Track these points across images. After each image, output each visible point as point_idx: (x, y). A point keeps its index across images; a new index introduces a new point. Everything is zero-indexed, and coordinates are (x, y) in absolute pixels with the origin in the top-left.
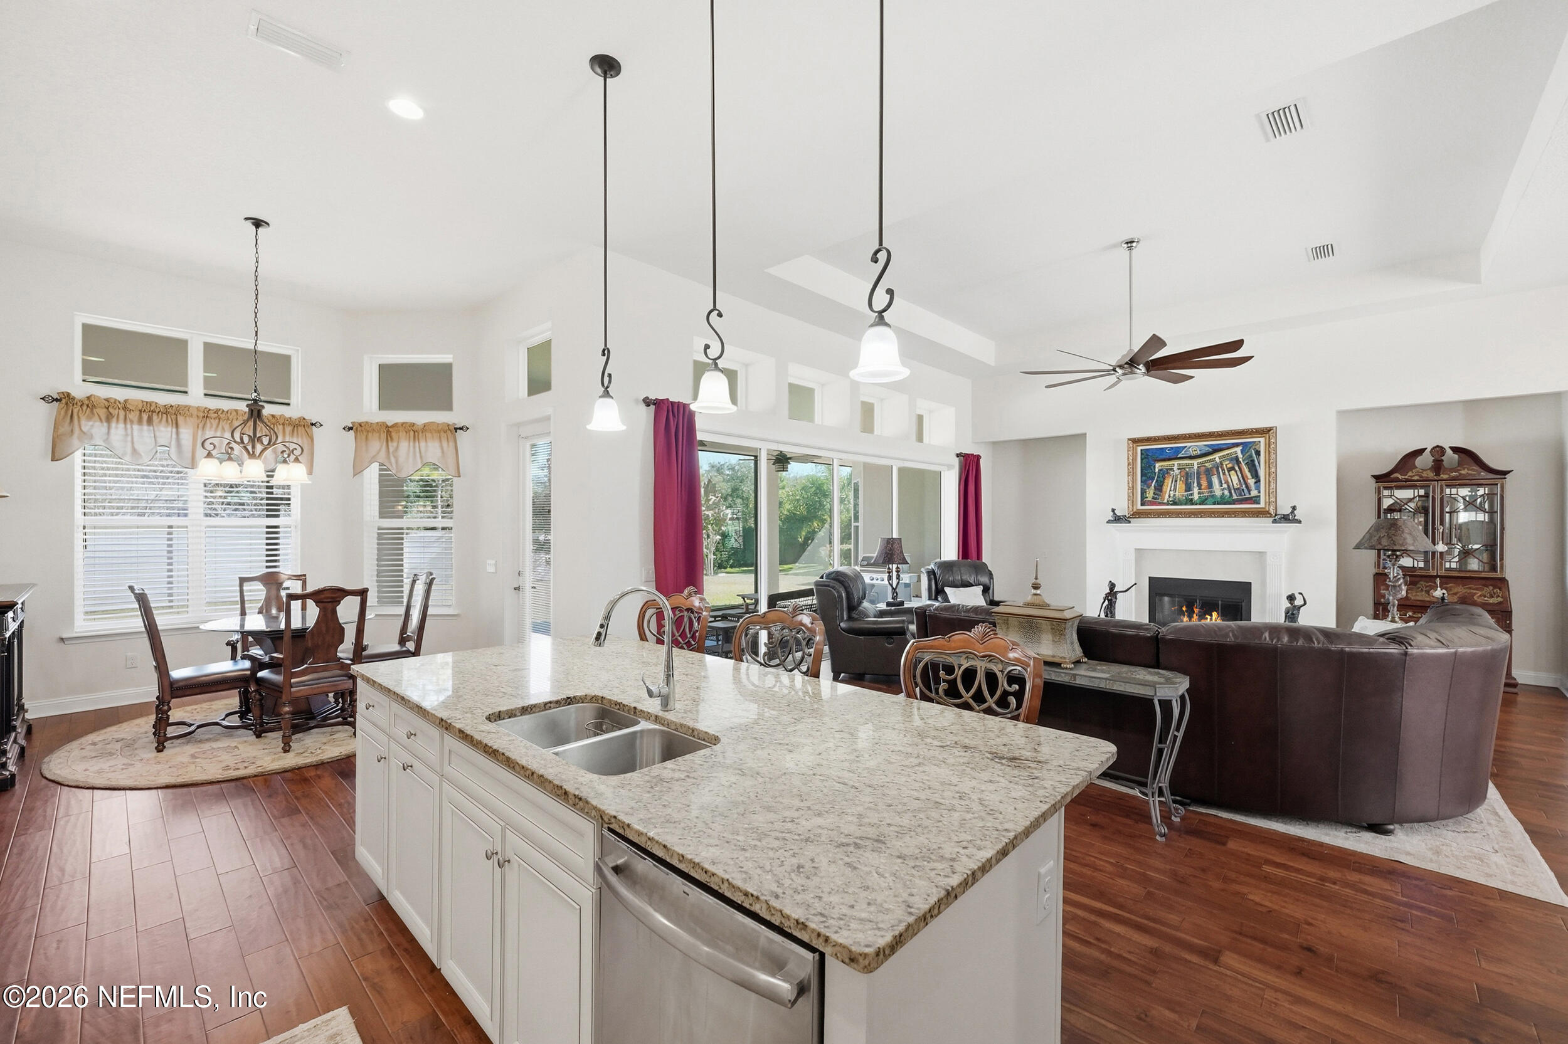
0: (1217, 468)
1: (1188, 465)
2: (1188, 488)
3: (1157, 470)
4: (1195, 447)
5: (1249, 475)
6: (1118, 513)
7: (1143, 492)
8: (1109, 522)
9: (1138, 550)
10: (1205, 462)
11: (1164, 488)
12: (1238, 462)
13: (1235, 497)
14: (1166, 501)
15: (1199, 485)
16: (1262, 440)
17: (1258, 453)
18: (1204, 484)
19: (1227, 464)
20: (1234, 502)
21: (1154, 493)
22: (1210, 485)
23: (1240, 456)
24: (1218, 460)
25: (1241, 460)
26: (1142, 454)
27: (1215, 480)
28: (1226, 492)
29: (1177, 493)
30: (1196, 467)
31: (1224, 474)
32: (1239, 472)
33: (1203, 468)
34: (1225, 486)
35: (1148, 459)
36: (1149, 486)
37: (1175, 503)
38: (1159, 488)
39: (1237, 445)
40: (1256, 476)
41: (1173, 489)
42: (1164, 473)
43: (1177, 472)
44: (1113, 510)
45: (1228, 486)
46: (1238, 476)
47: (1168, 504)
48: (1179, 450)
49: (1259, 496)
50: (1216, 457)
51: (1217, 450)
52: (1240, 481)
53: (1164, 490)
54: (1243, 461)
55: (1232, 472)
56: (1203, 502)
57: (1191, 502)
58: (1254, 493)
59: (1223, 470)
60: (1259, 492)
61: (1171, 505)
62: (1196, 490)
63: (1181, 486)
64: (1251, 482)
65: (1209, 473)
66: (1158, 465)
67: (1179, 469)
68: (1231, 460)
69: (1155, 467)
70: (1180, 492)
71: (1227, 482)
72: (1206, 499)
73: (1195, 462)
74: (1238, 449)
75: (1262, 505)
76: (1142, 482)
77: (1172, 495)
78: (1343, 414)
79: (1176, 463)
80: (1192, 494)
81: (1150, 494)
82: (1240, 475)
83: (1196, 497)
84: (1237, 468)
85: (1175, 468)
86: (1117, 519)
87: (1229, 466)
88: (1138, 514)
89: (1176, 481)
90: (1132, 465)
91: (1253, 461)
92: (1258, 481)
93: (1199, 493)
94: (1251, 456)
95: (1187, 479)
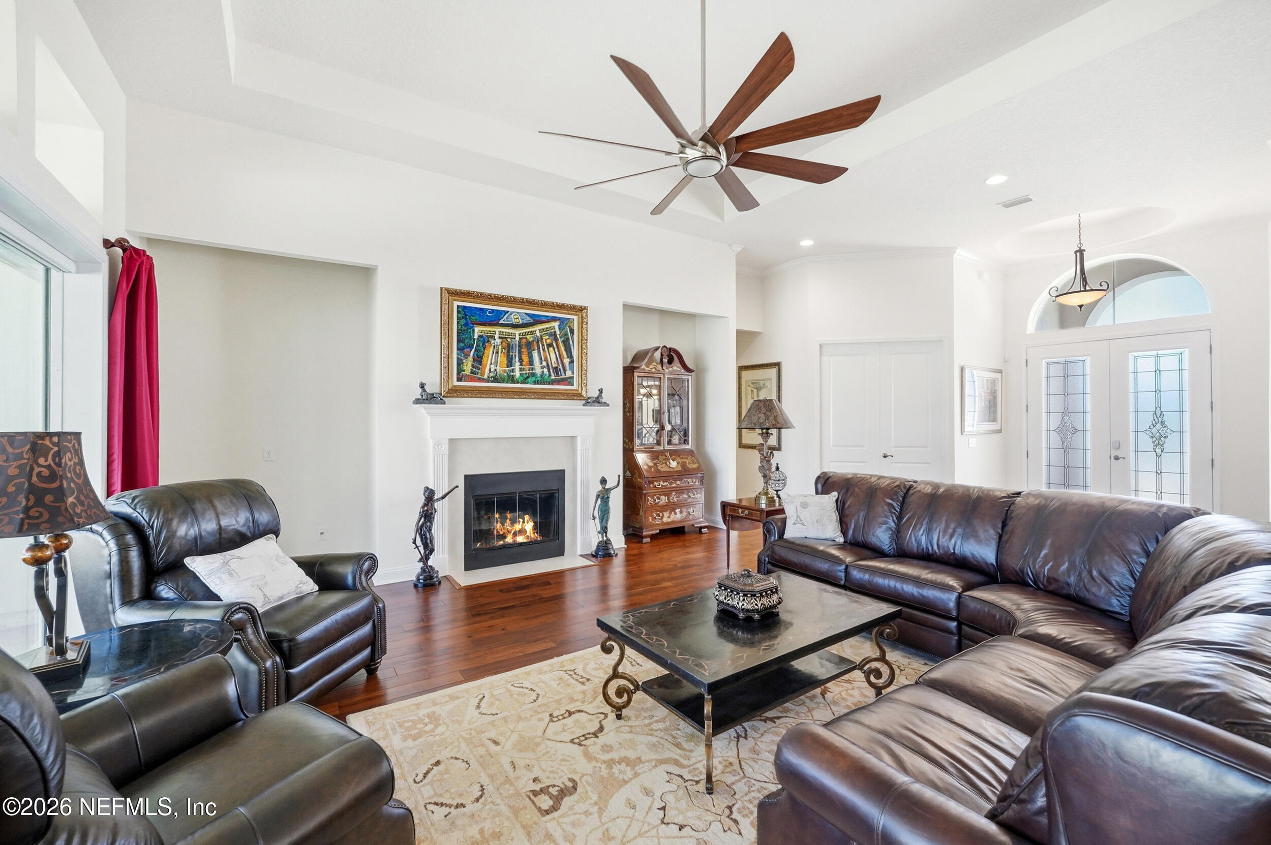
0: (538, 343)
1: (510, 334)
2: (510, 363)
3: (476, 336)
4: (517, 314)
5: (564, 353)
6: (429, 389)
7: (460, 363)
8: (417, 401)
9: (451, 440)
10: (527, 333)
11: (484, 359)
12: (556, 340)
13: (553, 377)
14: (486, 377)
15: (521, 360)
16: (575, 318)
17: (572, 331)
18: (525, 358)
19: (547, 340)
20: (553, 382)
21: (473, 366)
22: (531, 363)
23: (558, 332)
24: (538, 334)
25: (558, 336)
26: (458, 312)
27: (535, 354)
28: (546, 370)
29: (498, 368)
30: (517, 338)
31: (544, 350)
32: (556, 350)
33: (524, 340)
34: (544, 363)
35: (468, 318)
36: (467, 356)
37: (495, 380)
38: (478, 360)
39: (554, 319)
40: (570, 356)
41: (493, 362)
42: (485, 340)
43: (498, 341)
44: (422, 386)
45: (548, 365)
46: (555, 353)
47: (487, 381)
48: (500, 314)
49: (572, 378)
50: (537, 328)
51: (537, 321)
52: (557, 359)
53: (484, 362)
54: (560, 337)
55: (551, 349)
56: (523, 382)
57: (512, 379)
58: (569, 374)
59: (543, 345)
60: (573, 373)
61: (492, 382)
62: (517, 366)
63: (502, 359)
64: (567, 361)
65: (529, 345)
66: (478, 330)
67: (500, 338)
68: (550, 335)
69: (474, 330)
70: (501, 369)
71: (546, 360)
72: (528, 377)
73: (517, 332)
74: (556, 324)
75: (575, 387)
76: (458, 349)
77: (492, 370)
78: (627, 307)
79: (498, 330)
80: (513, 371)
81: (468, 368)
82: (557, 353)
83: (517, 374)
84: (554, 344)
85: (497, 337)
86: (428, 398)
87: (549, 341)
88: (455, 392)
89: (497, 353)
90: (445, 324)
91: (568, 339)
92: (572, 362)
93: (521, 370)
94: (567, 334)
95: (508, 352)
